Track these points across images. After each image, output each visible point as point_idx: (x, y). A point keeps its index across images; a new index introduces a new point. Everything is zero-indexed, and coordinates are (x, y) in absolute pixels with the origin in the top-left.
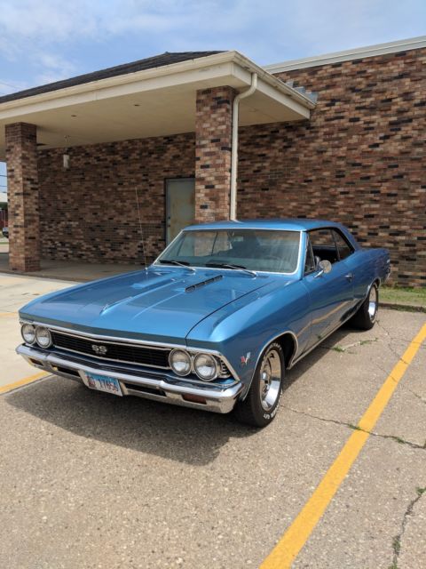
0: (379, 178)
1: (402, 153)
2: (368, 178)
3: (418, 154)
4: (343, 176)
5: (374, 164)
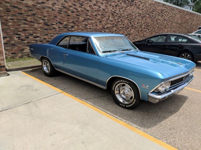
0: (26, 14)
1: (33, 5)
2: (21, 14)
3: (39, 7)
4: (10, 11)
5: (23, 8)
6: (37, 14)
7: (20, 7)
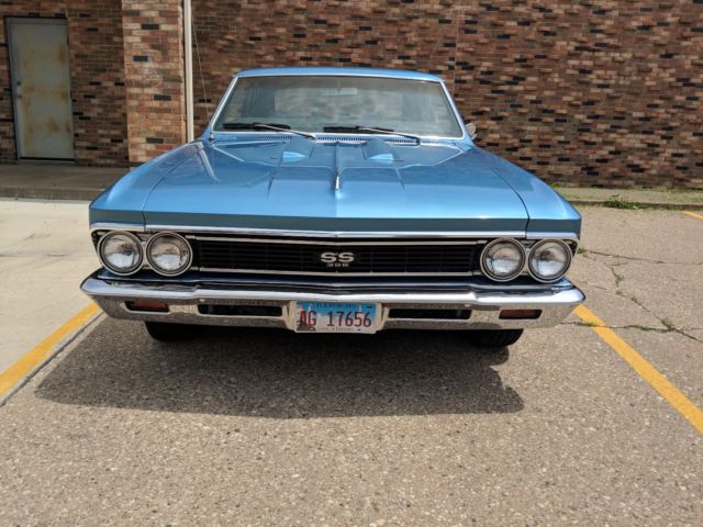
0: (349, 42)
1: (376, 12)
2: (335, 41)
3: (394, 15)
4: (304, 36)
5: (342, 24)
6: (382, 40)
7: (334, 19)
